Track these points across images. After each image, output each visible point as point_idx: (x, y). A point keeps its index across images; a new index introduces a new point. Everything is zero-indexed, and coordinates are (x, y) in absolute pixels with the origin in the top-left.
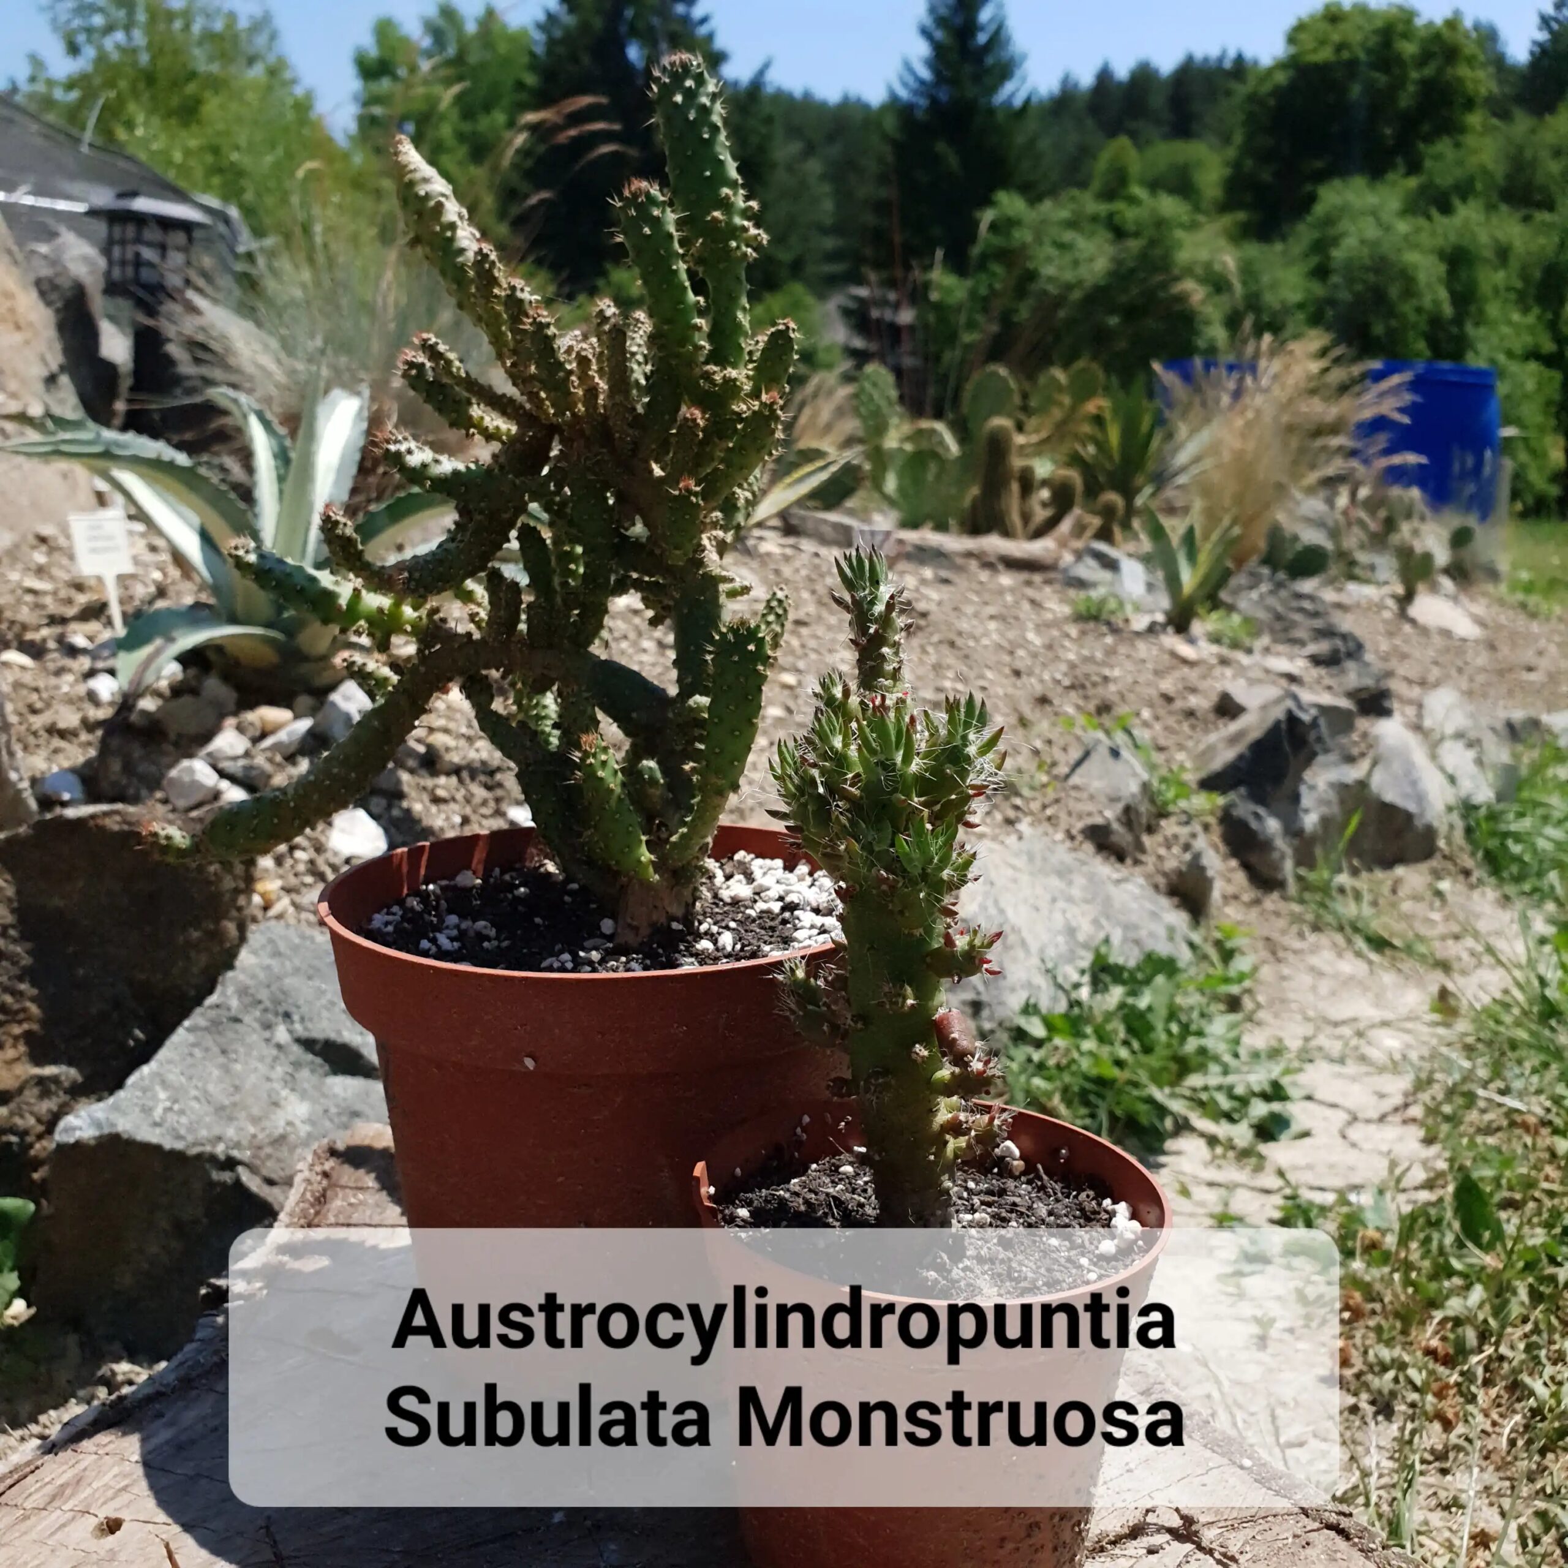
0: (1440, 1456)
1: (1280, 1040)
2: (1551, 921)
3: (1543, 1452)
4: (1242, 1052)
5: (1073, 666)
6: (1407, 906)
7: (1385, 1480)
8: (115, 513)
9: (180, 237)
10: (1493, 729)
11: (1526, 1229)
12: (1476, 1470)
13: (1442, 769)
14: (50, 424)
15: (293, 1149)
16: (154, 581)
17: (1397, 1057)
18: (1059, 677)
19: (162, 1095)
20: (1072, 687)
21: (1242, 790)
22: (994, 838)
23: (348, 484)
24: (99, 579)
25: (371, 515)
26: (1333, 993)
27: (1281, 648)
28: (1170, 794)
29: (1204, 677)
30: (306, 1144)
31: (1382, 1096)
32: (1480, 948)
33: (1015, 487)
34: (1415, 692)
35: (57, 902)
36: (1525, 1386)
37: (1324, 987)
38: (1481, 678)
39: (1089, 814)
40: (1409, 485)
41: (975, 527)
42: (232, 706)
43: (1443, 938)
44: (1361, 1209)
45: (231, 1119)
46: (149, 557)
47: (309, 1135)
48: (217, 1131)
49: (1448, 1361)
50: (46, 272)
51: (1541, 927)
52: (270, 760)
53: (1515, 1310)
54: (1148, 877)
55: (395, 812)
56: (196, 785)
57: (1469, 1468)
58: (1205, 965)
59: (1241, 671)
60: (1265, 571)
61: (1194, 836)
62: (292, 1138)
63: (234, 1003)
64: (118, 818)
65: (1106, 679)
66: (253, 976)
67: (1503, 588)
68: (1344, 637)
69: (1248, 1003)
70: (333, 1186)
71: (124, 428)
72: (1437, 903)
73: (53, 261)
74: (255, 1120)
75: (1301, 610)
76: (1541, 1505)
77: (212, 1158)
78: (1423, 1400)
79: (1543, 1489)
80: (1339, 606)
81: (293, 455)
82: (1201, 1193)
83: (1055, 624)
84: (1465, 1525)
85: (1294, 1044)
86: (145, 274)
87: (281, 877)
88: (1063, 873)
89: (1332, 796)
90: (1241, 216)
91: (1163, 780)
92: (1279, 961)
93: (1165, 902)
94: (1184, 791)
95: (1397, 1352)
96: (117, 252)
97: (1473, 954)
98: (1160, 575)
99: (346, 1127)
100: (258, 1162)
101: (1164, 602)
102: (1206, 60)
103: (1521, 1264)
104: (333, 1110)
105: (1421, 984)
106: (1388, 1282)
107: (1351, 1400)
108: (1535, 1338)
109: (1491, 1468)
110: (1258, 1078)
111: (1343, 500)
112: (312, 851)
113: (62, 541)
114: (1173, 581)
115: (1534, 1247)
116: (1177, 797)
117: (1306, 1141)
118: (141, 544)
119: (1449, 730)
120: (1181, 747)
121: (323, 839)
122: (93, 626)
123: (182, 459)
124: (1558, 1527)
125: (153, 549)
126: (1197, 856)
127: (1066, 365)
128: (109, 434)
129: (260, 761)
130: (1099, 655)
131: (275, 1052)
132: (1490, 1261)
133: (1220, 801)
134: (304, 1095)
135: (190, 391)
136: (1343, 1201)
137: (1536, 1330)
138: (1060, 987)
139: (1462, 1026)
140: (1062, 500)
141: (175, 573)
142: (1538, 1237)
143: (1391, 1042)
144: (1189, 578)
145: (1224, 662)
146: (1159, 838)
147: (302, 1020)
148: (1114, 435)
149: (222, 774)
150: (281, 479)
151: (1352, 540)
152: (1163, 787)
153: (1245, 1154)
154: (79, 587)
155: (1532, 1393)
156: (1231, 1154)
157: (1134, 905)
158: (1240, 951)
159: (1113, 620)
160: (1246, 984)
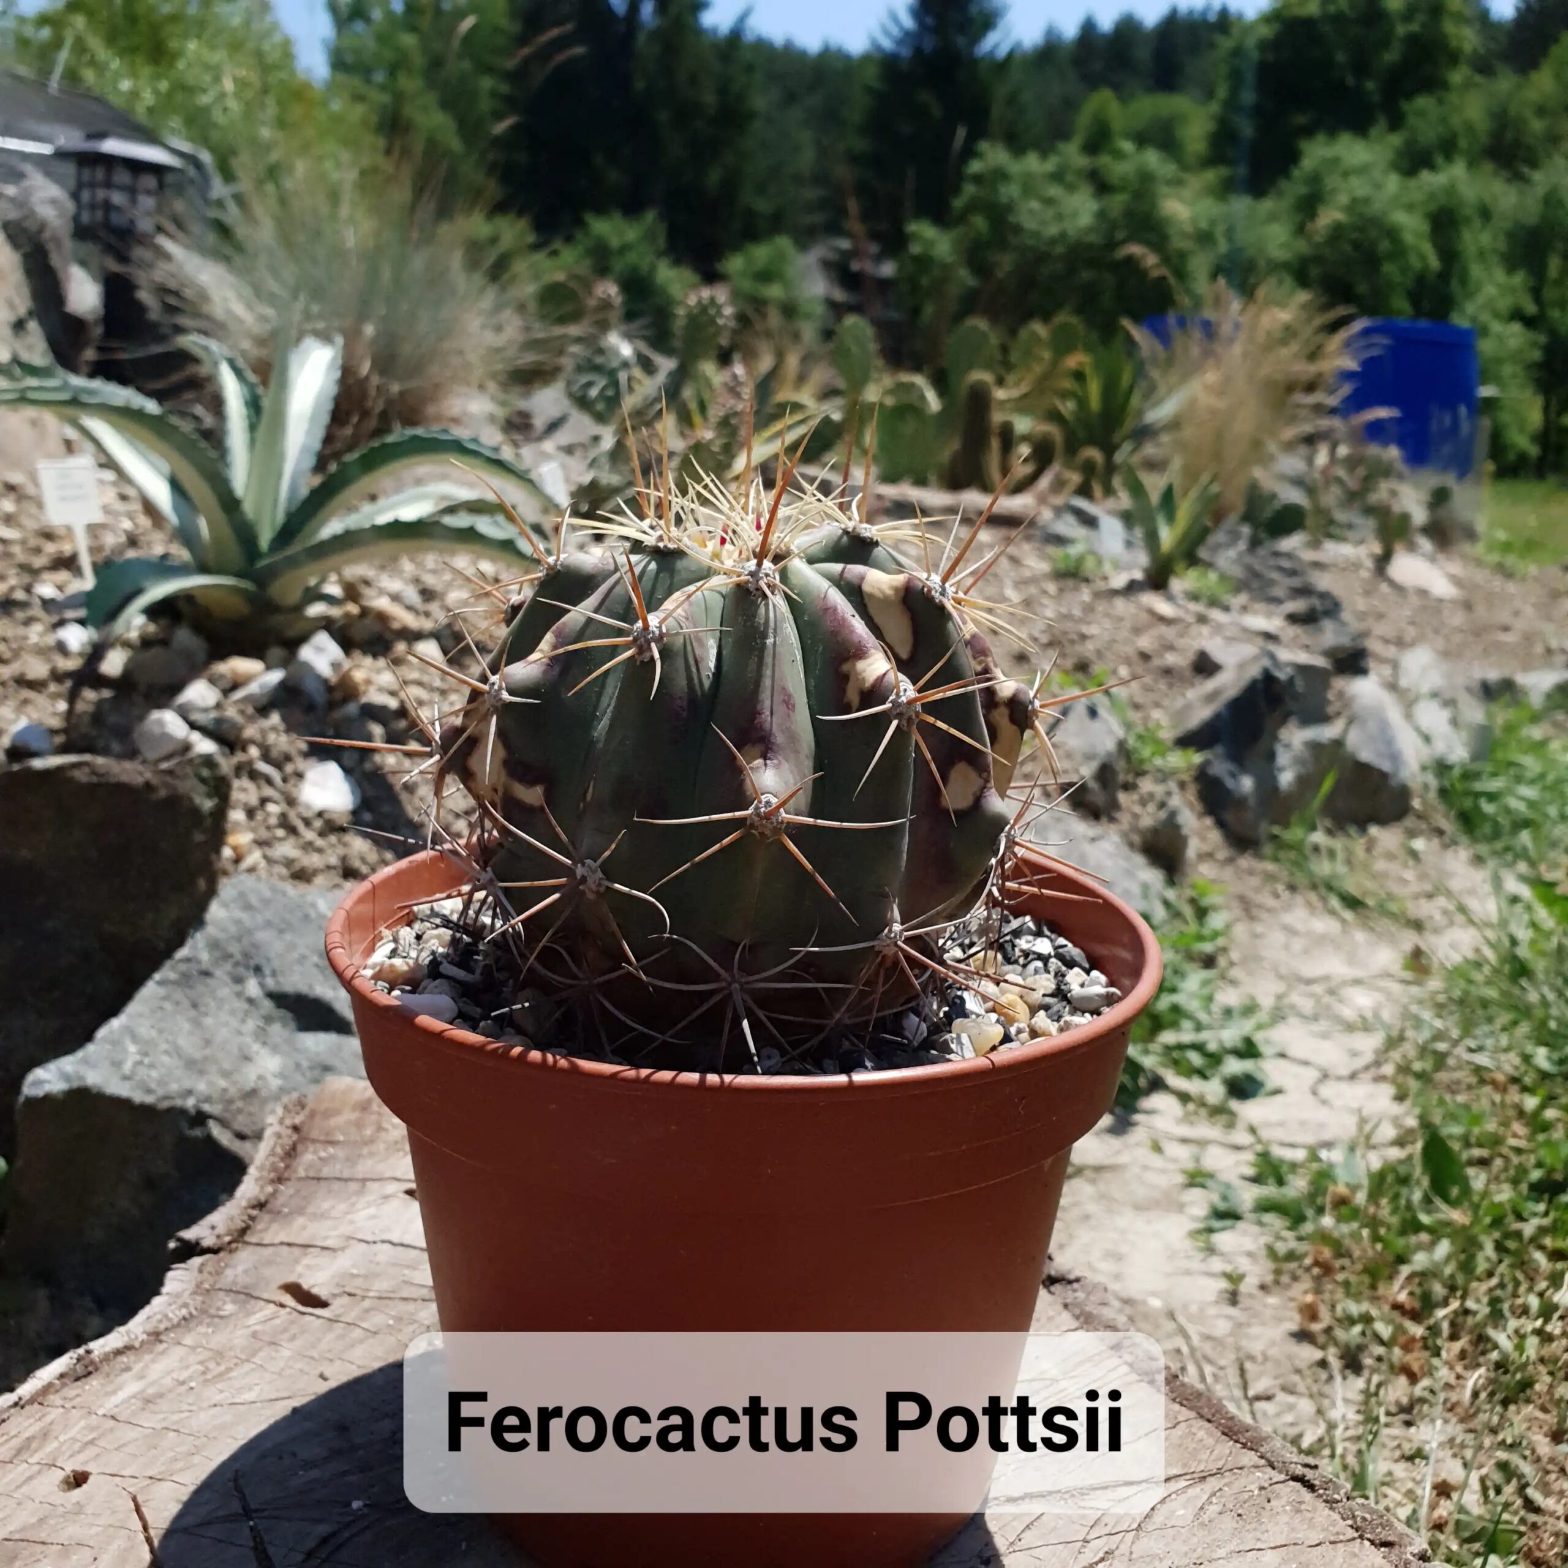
0: (1407, 1409)
1: (1253, 998)
2: (1523, 879)
3: (1505, 1403)
4: (1215, 1008)
6: (1380, 865)
7: (1350, 1433)
8: (84, 462)
9: (149, 181)
10: (1469, 690)
11: (1493, 1187)
12: (1439, 1423)
13: (1418, 730)
14: (18, 371)
15: (265, 1101)
16: (125, 531)
17: (1369, 1015)
18: (1037, 634)
19: (132, 1048)
20: (1050, 644)
21: (1219, 749)
23: (320, 433)
24: (69, 529)
25: (343, 466)
26: (1306, 951)
27: (1258, 606)
28: (1146, 752)
29: (1181, 635)
30: (277, 1098)
31: (1355, 1054)
32: (1451, 907)
33: (995, 444)
34: (1391, 651)
35: (25, 853)
36: (1488, 1339)
37: (1297, 944)
38: (1457, 638)
39: (1065, 772)
40: (1385, 443)
41: (955, 482)
42: (201, 656)
43: (1417, 897)
44: (1331, 1165)
45: (202, 1072)
46: (119, 506)
47: (282, 1089)
48: (187, 1084)
49: (1415, 1316)
50: (13, 215)
51: (1513, 885)
52: (242, 712)
53: (1482, 1266)
54: (1125, 835)
55: (368, 766)
56: (166, 737)
57: (1433, 1421)
58: (1178, 924)
59: (1218, 628)
60: (1246, 530)
61: (1169, 794)
62: (264, 1093)
63: (205, 956)
64: (86, 770)
65: (1084, 637)
66: (224, 930)
67: (1479, 549)
68: (1324, 596)
69: (1222, 961)
70: (303, 1139)
71: (92, 375)
72: (1411, 863)
73: (20, 203)
74: (226, 1074)
75: (1281, 569)
76: (1502, 1455)
77: (183, 1112)
78: (1390, 1352)
79: (1504, 1441)
80: (1318, 565)
81: (266, 403)
82: (1174, 1150)
83: (1033, 580)
84: (1427, 1475)
85: (1266, 1002)
86: (115, 219)
87: (253, 830)
89: (1307, 755)
90: (1223, 171)
91: (1140, 737)
92: (1252, 918)
93: (1140, 860)
94: (1161, 749)
95: (1365, 1307)
96: (86, 195)
97: (1445, 912)
98: (1139, 532)
99: (316, 1081)
100: (227, 1115)
101: (1143, 558)
102: (1191, 12)
103: (1488, 1220)
104: (305, 1064)
105: (1393, 941)
106: (1355, 1236)
107: (1318, 1355)
108: (1499, 1293)
109: (1454, 1420)
110: (1230, 1035)
111: (1322, 458)
113: (31, 490)
114: (1152, 538)
115: (1501, 1204)
116: (1153, 754)
117: (1278, 1098)
118: (110, 496)
119: (1425, 688)
120: (1157, 705)
121: (294, 792)
122: (63, 575)
123: (152, 407)
124: (1521, 1476)
125: (124, 498)
126: (1173, 815)
127: (1046, 317)
128: (77, 381)
129: (231, 712)
130: (1077, 612)
131: (246, 1006)
132: (1458, 1216)
133: (1197, 758)
134: (275, 1049)
135: (162, 338)
136: (1314, 1157)
137: (1502, 1285)
139: (1435, 984)
140: (1043, 455)
141: (145, 522)
142: (1504, 1194)
143: (1362, 1000)
144: (1167, 536)
145: (1202, 619)
146: (1135, 797)
147: (274, 974)
148: (1094, 390)
149: (193, 726)
150: (253, 427)
151: (1331, 498)
152: (1138, 745)
153: (1218, 1111)
154: (48, 535)
155: (1496, 1346)
156: (1203, 1112)
157: (1109, 863)
158: (1215, 908)
159: (1091, 577)
160: (1221, 942)
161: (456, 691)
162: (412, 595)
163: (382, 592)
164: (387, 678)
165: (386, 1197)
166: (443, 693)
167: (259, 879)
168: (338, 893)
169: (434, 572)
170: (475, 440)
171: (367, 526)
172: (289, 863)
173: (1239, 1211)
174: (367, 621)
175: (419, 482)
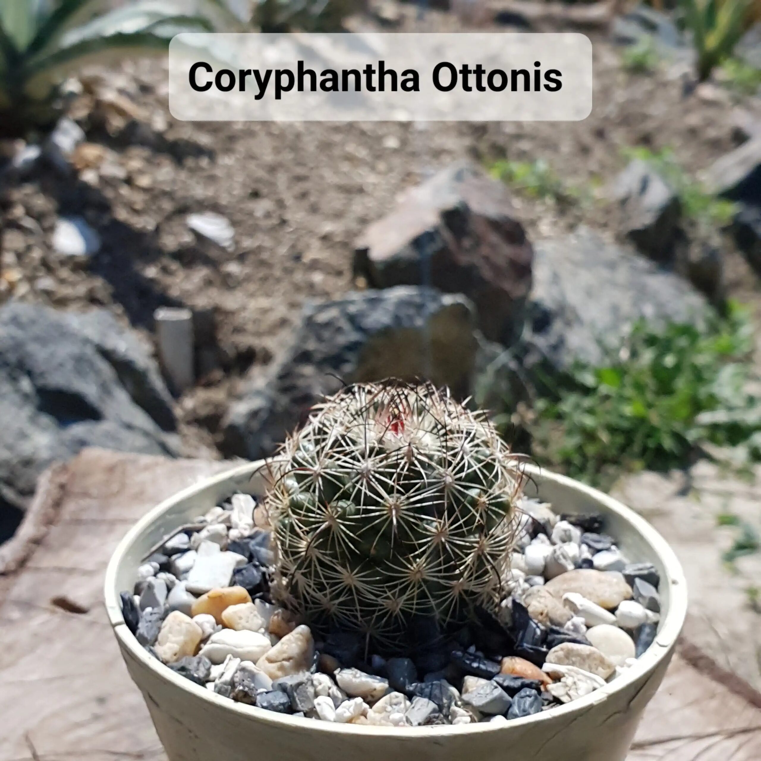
5: (622, 106)
15: (38, 467)
18: (611, 115)
22: (558, 240)
29: (720, 115)
30: (48, 464)
47: (52, 458)
62: (37, 462)
65: (645, 117)
70: (67, 494)
83: (608, 72)
87: (22, 269)
88: (612, 266)
94: (706, 202)
98: (688, 35)
99: (75, 453)
100: (12, 478)
104: (68, 441)
112: (44, 250)
116: (700, 206)
121: (51, 240)
126: (714, 253)
130: (641, 97)
131: (21, 398)
147: (41, 375)
153: (742, 473)
156: (730, 473)
157: (664, 290)
158: (744, 322)
159: (653, 69)
162: (134, 89)
163: (111, 88)
167: (28, 306)
169: (148, 72)
172: (49, 293)
174: (99, 111)
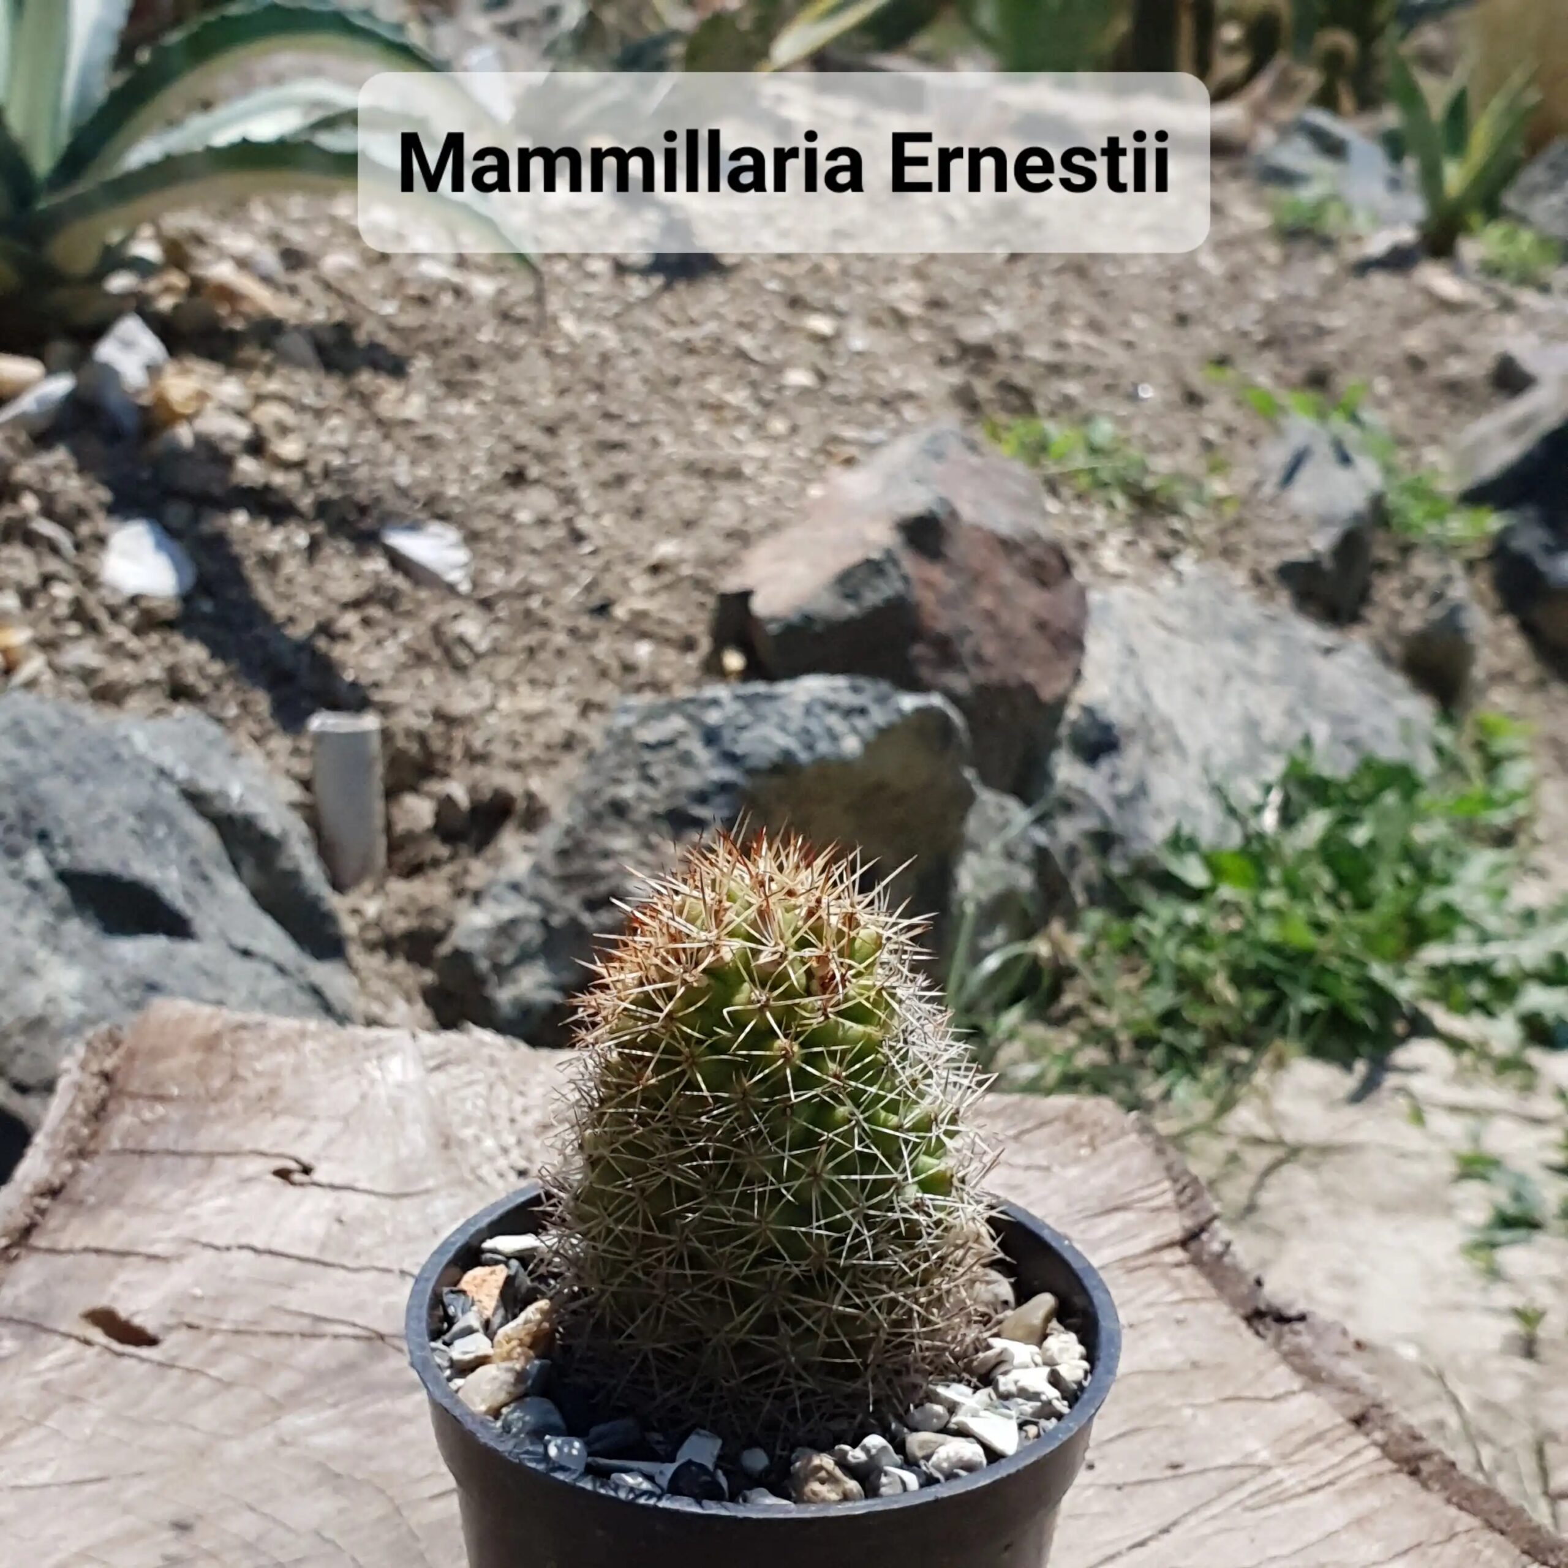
4: (1510, 909)
5: (1270, 309)
15: (57, 1036)
20: (1267, 344)
21: (1531, 512)
22: (1139, 581)
25: (162, 53)
28: (1415, 513)
29: (1474, 329)
39: (1288, 544)
52: (10, 441)
54: (1377, 644)
55: (205, 528)
58: (1458, 781)
61: (1449, 579)
62: (56, 1023)
65: (1321, 333)
69: (1523, 840)
87: (33, 624)
88: (1243, 636)
91: (1407, 490)
93: (1399, 681)
98: (1411, 166)
101: (1415, 208)
104: (118, 980)
110: (1532, 950)
112: (78, 585)
114: (1431, 178)
120: (1434, 439)
121: (92, 566)
126: (1455, 611)
130: (1311, 291)
131: (26, 892)
133: (1493, 522)
134: (72, 956)
138: (1232, 811)
140: (1262, 41)
144: (1455, 176)
146: (1399, 584)
147: (68, 843)
152: (1403, 501)
153: (1508, 1066)
157: (1351, 687)
158: (1513, 756)
159: (1335, 235)
160: (1521, 808)
161: (338, 411)
162: (269, 258)
163: (222, 254)
164: (231, 389)
165: (246, 1181)
166: (319, 414)
167: (42, 700)
168: (163, 723)
169: (302, 223)
170: (367, 13)
171: (198, 148)
172: (87, 674)
173: (1537, 1216)
174: (199, 300)
175: (278, 79)
